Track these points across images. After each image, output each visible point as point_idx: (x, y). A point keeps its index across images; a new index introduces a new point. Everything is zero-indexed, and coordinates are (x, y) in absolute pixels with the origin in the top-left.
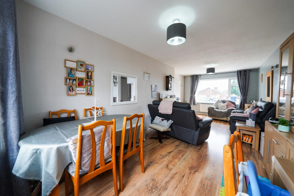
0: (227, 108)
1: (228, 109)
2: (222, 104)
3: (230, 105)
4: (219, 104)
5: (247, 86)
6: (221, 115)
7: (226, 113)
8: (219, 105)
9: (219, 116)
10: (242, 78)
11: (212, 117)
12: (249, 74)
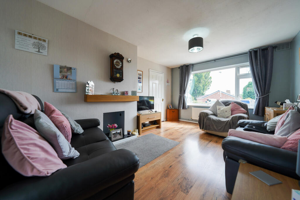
0: (232, 114)
1: (233, 116)
2: (223, 108)
3: (237, 109)
4: (218, 107)
5: (268, 75)
6: (219, 128)
7: (228, 123)
8: (219, 109)
9: (216, 129)
10: (259, 61)
11: (205, 130)
12: (272, 53)
